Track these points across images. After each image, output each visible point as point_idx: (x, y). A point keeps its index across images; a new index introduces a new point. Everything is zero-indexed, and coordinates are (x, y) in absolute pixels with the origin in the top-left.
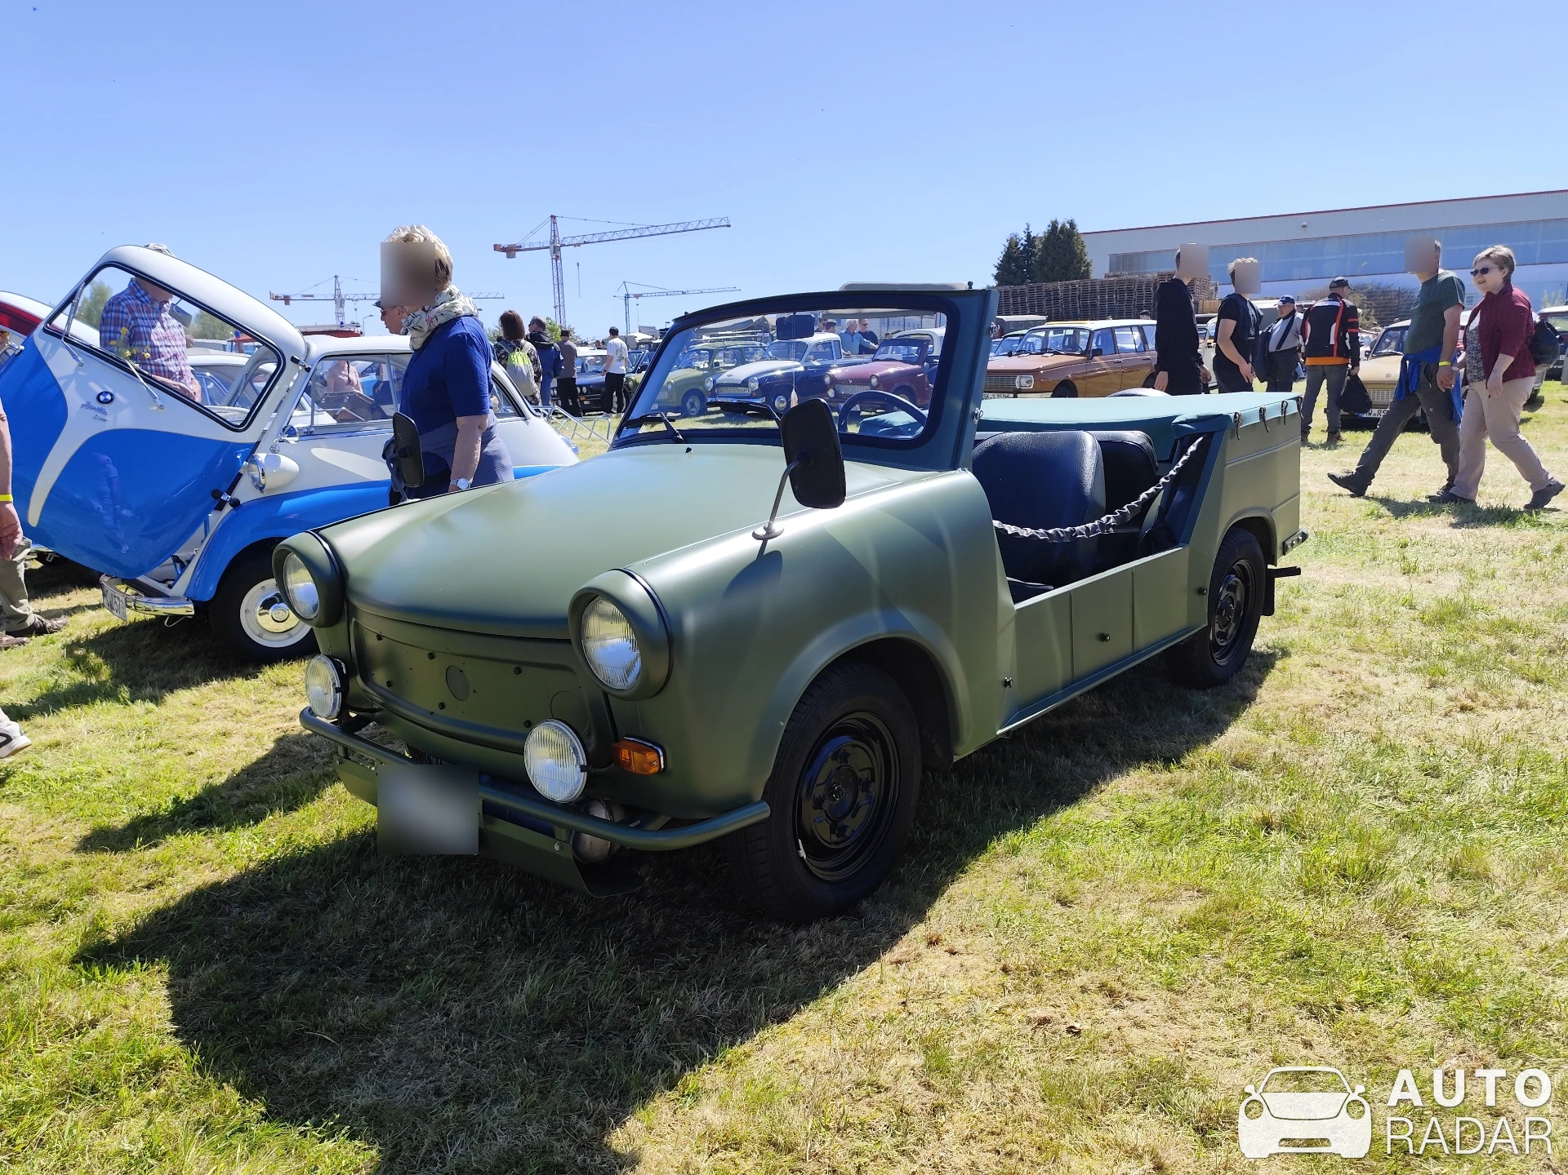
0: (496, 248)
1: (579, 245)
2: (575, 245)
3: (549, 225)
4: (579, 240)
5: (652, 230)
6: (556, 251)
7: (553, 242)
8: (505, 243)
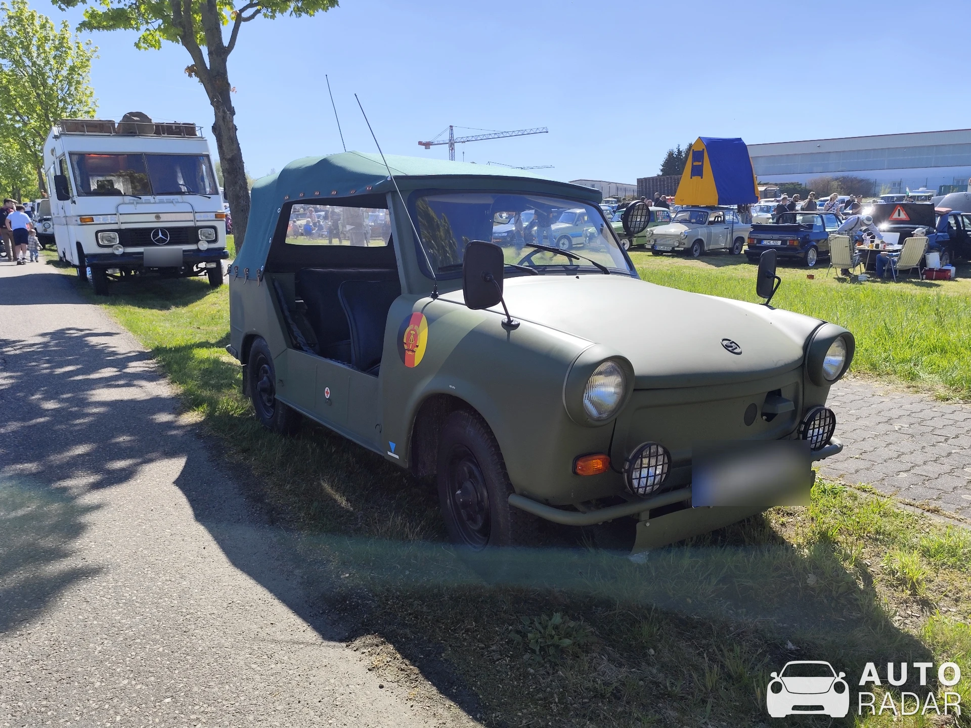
0: (420, 143)
1: (464, 142)
2: (462, 142)
3: (449, 131)
4: (465, 139)
5: (505, 134)
6: (452, 144)
7: (450, 140)
8: (424, 141)
